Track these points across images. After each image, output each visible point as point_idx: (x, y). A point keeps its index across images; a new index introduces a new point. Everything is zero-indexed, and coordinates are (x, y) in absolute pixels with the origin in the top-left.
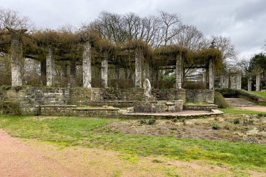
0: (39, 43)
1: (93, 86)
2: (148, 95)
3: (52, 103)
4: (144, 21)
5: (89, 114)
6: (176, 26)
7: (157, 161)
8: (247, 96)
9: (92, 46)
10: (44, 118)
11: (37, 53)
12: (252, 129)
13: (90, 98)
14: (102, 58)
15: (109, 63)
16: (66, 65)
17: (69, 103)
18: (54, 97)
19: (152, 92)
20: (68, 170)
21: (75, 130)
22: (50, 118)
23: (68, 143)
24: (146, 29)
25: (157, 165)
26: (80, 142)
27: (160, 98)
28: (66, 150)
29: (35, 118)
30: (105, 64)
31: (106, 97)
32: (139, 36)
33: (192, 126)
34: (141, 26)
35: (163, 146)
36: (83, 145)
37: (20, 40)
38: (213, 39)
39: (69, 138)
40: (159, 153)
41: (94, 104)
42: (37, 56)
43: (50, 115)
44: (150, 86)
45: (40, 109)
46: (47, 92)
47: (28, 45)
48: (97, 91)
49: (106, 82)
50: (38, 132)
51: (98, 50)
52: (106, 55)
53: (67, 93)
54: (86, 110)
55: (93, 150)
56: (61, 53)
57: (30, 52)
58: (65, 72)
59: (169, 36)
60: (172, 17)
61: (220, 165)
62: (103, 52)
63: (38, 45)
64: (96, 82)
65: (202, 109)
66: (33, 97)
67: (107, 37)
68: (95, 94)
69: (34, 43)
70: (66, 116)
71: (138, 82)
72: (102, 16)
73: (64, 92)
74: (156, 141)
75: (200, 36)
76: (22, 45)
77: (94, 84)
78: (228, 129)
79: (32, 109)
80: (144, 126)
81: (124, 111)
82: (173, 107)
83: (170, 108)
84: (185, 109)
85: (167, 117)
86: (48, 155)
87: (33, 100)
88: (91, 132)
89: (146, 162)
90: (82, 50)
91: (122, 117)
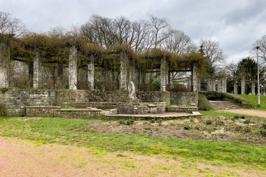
0: (27, 47)
1: (78, 88)
2: (133, 98)
3: (37, 105)
4: (134, 24)
5: (73, 115)
6: (166, 30)
7: (121, 156)
8: (232, 98)
9: (78, 50)
10: (29, 119)
11: (24, 56)
12: (220, 129)
13: (75, 100)
14: (89, 62)
15: (95, 66)
16: (54, 68)
17: (54, 105)
18: (39, 98)
19: (137, 94)
20: (40, 163)
21: (55, 130)
22: (34, 118)
23: (45, 141)
24: (136, 33)
25: (120, 158)
26: (57, 140)
27: (145, 100)
28: (42, 146)
29: (19, 119)
30: (91, 67)
31: (92, 99)
32: (129, 39)
33: (166, 127)
34: (132, 29)
35: (131, 143)
36: (59, 143)
37: (8, 43)
38: (202, 43)
39: (48, 136)
40: (126, 149)
41: (79, 106)
42: (24, 59)
43: (35, 116)
44: (134, 88)
45: (26, 110)
46: (33, 93)
47: (15, 49)
48: (83, 93)
49: (92, 85)
50: (20, 131)
51: (84, 53)
52: (92, 58)
53: (53, 94)
54: (70, 111)
55: (67, 146)
56: (48, 56)
57: (17, 55)
58: (53, 74)
59: (158, 39)
60: (162, 21)
61: (175, 159)
62: (89, 55)
63: (26, 48)
64: (82, 85)
65: (183, 111)
66: (18, 99)
67: (98, 40)
68: (80, 96)
69: (22, 46)
70: (50, 116)
71: (124, 85)
72: (93, 19)
73: (49, 94)
74: (126, 139)
75: (188, 40)
76: (9, 49)
77: (79, 86)
78: (198, 129)
79: (17, 110)
80: (121, 126)
81: (107, 113)
82: (155, 108)
83: (152, 110)
84: (167, 110)
85: (147, 119)
86: (26, 151)
87: (19, 101)
88: (70, 132)
89: (111, 156)
90: (68, 54)
91: (104, 118)
